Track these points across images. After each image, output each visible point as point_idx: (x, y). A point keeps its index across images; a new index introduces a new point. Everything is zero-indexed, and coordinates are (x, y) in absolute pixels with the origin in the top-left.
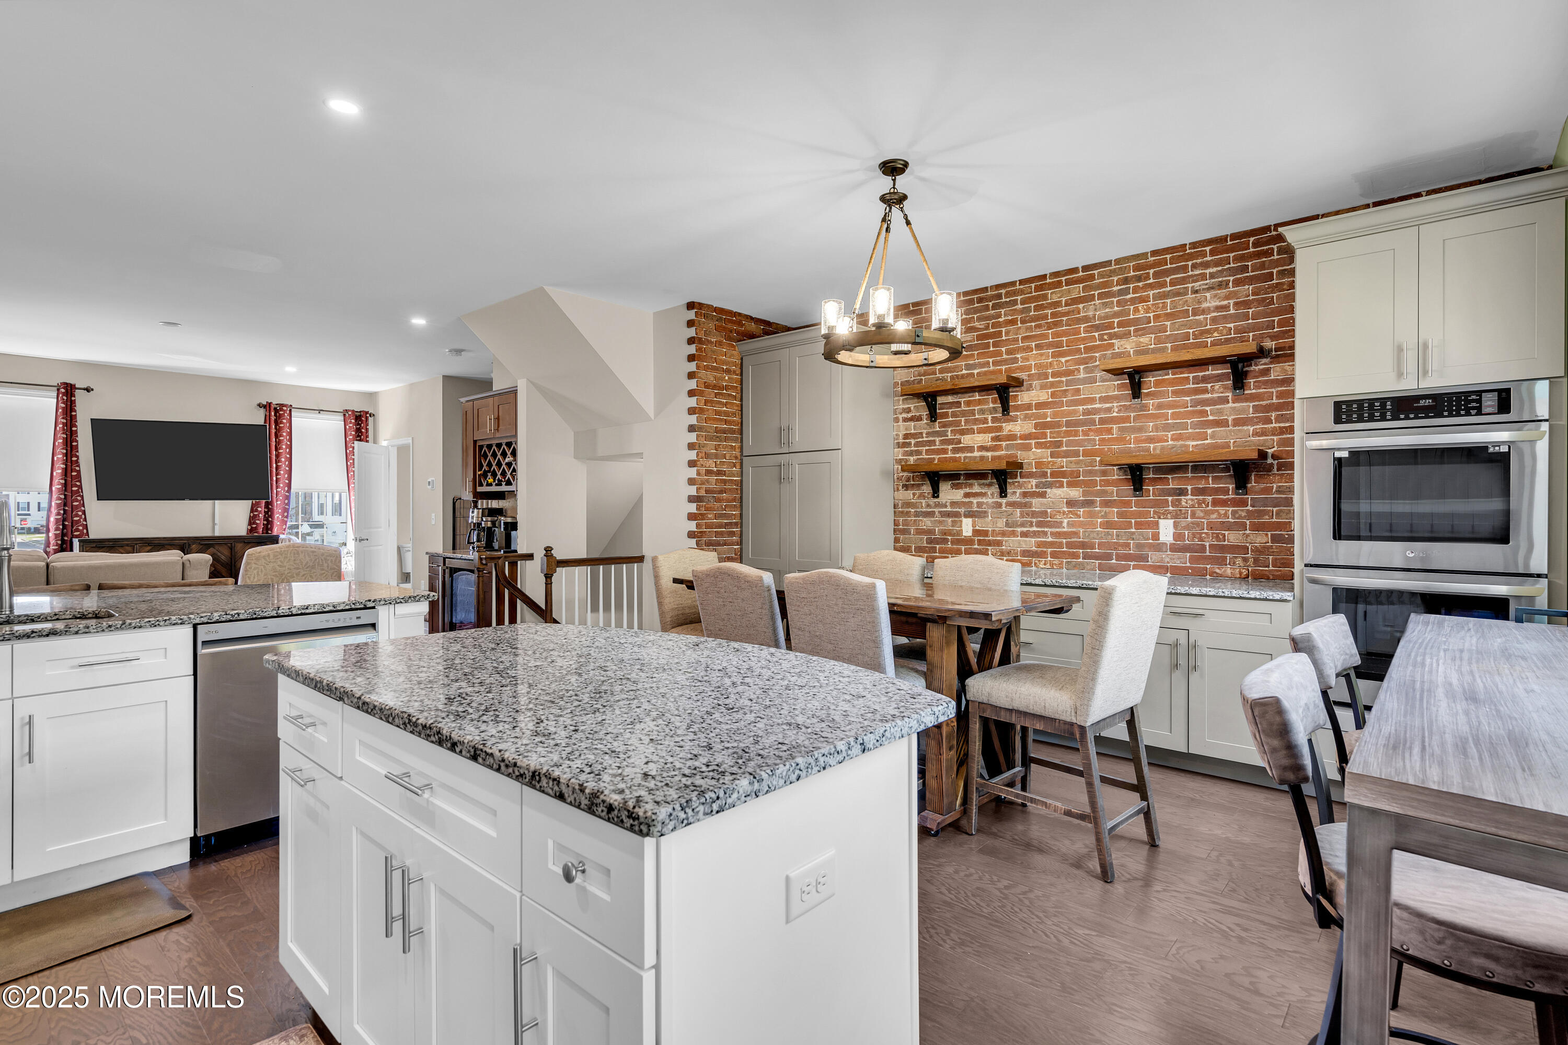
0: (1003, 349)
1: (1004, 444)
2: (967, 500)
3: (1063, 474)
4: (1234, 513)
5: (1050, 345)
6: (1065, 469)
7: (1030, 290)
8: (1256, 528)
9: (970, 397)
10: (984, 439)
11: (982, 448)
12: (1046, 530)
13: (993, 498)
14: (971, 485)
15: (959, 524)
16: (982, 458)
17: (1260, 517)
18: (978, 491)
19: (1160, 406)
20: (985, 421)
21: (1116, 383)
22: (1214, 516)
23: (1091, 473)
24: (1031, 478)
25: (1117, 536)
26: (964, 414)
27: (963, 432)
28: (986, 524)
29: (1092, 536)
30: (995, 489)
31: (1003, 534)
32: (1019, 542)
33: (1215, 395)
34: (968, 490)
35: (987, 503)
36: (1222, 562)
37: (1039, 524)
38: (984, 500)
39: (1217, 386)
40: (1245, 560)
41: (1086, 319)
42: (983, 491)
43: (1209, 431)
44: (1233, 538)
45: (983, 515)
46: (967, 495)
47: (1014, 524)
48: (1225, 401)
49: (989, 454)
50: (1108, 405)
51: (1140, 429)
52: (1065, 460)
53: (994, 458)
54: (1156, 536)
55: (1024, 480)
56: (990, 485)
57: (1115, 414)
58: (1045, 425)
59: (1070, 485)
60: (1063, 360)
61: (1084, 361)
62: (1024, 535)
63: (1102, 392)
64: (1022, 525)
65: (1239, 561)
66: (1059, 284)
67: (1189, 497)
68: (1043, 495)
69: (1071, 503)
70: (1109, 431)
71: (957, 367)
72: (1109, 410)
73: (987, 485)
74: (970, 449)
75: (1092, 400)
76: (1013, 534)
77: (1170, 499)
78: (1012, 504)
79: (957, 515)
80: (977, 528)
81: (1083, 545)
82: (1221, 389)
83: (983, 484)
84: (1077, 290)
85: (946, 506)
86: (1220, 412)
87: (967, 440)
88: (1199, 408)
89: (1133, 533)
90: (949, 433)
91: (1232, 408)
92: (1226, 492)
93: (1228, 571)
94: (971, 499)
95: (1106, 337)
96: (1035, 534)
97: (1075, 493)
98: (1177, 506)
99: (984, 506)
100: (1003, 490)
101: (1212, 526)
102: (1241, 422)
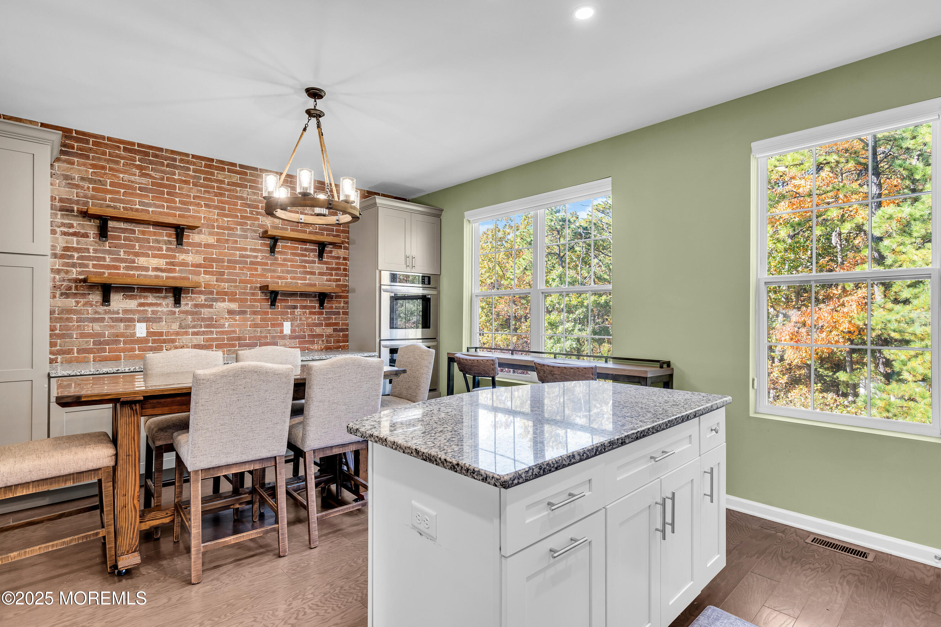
0: (177, 199)
1: (177, 268)
2: (142, 308)
3: (226, 294)
4: (318, 318)
5: (216, 207)
6: (226, 290)
7: (200, 165)
8: (328, 325)
9: (144, 228)
10: (158, 262)
11: (156, 269)
12: (212, 330)
13: (168, 307)
14: (146, 297)
15: (133, 327)
16: (157, 277)
17: (329, 320)
18: (153, 302)
19: (285, 260)
20: (160, 249)
21: (260, 242)
22: (310, 320)
23: (244, 294)
24: (201, 294)
25: (261, 332)
26: (138, 240)
27: (137, 255)
28: (161, 327)
29: (245, 332)
30: (171, 301)
31: (177, 334)
32: (191, 339)
33: (311, 259)
34: (142, 301)
35: (162, 312)
36: (313, 343)
37: (207, 326)
38: (159, 309)
39: (312, 254)
40: (323, 341)
41: (242, 198)
42: (158, 302)
43: (308, 277)
44: (318, 330)
45: (158, 320)
46: (141, 305)
47: (188, 327)
48: (314, 262)
49: (164, 274)
50: (255, 254)
51: (274, 271)
52: (227, 284)
53: (167, 278)
54: (282, 332)
55: (195, 295)
56: (165, 297)
57: (259, 260)
58: (213, 260)
59: (230, 301)
60: (226, 219)
61: (241, 224)
62: (194, 334)
63: (251, 246)
64: (194, 327)
65: (320, 342)
66: (223, 169)
67: (298, 310)
68: (211, 306)
69: (230, 312)
70: (256, 270)
71: (130, 201)
72: (256, 257)
73: (161, 297)
74: (146, 269)
75: (245, 249)
76: (186, 333)
77: (289, 310)
78: (186, 313)
79: (132, 320)
80: (152, 330)
81: (239, 339)
82: (313, 256)
83: (158, 297)
84: (236, 178)
85: (118, 313)
86: (313, 267)
87: (142, 261)
88: (303, 264)
89: (270, 330)
90: (122, 253)
91: (318, 267)
92: (314, 307)
93: (316, 347)
94: (146, 308)
95: (254, 213)
96: (204, 333)
97: (234, 306)
98: (293, 315)
99: (159, 313)
100: (177, 302)
101: (308, 325)
102: (321, 274)
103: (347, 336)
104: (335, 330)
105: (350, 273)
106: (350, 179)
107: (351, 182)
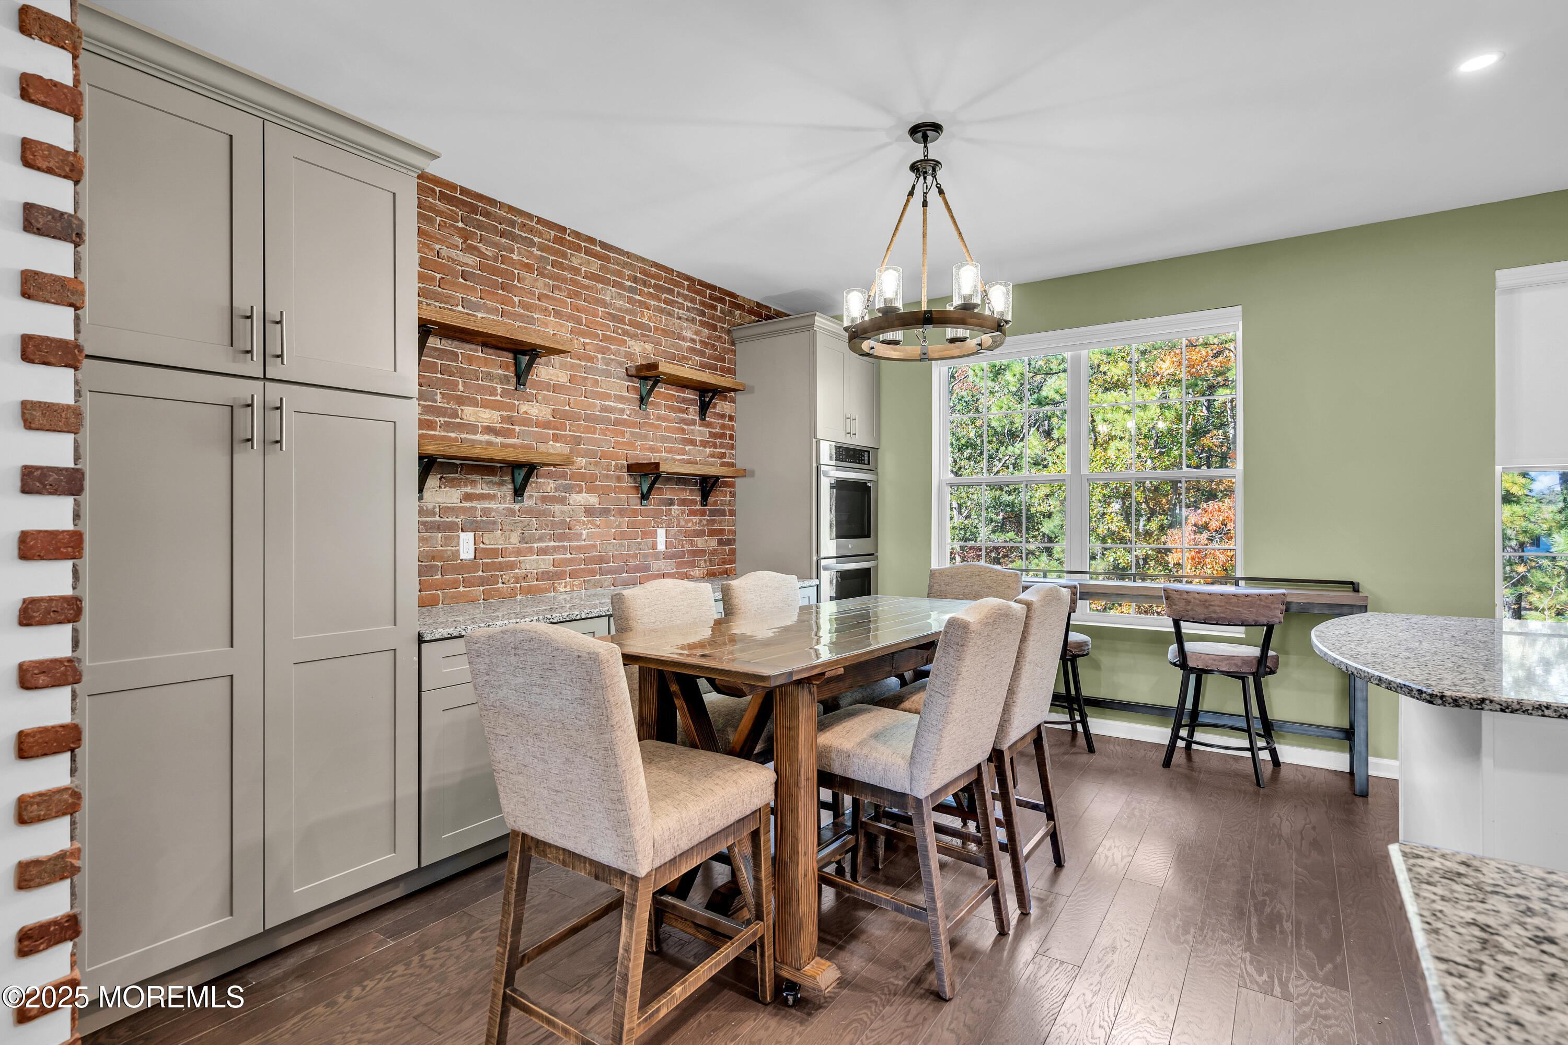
0: (516, 299)
1: (517, 428)
2: (467, 504)
3: (583, 478)
4: (701, 521)
5: (570, 318)
6: (583, 470)
7: (549, 237)
8: (712, 533)
9: (471, 350)
10: (488, 417)
11: (489, 430)
12: (565, 544)
13: (505, 502)
14: (473, 483)
15: (456, 541)
16: (489, 443)
17: (713, 525)
18: (484, 492)
19: (659, 418)
20: (493, 392)
21: (627, 384)
22: (690, 525)
23: (607, 477)
24: (550, 478)
25: (628, 546)
26: (462, 373)
27: (461, 401)
28: (494, 540)
29: (609, 548)
30: (508, 490)
31: (518, 553)
32: (537, 561)
33: (690, 417)
34: (469, 490)
35: (497, 510)
36: (693, 565)
37: (554, 538)
38: (493, 505)
39: (692, 408)
40: (705, 562)
41: (603, 304)
42: (491, 492)
43: (687, 448)
44: (701, 543)
45: (491, 527)
46: (468, 497)
47: (532, 539)
48: (693, 423)
49: (499, 440)
50: (621, 406)
51: (646, 437)
52: (584, 460)
53: (503, 445)
54: (654, 546)
55: (542, 480)
56: (502, 484)
57: (625, 417)
58: (566, 416)
59: (590, 490)
60: (582, 340)
61: (604, 351)
62: (542, 552)
63: (616, 390)
64: (541, 539)
65: (702, 563)
66: (578, 248)
67: (676, 507)
68: (563, 501)
69: (589, 511)
70: (622, 434)
71: (450, 297)
72: (622, 411)
73: (496, 483)
74: (472, 429)
75: (607, 397)
76: (530, 551)
77: (664, 508)
78: (529, 512)
79: (452, 527)
80: (482, 546)
81: (601, 560)
82: (693, 413)
83: (491, 482)
84: (595, 266)
85: (434, 514)
86: (693, 432)
87: (469, 413)
88: (681, 425)
89: (640, 543)
90: (439, 397)
91: (699, 432)
92: (693, 502)
93: (697, 572)
94: (474, 504)
95: (620, 331)
96: (555, 550)
97: (593, 500)
98: (669, 515)
99: (493, 514)
100: (519, 492)
101: (687, 534)
102: (704, 444)
103: (733, 552)
104: (721, 542)
105: (738, 444)
106: (1001, 284)
107: (1004, 289)
